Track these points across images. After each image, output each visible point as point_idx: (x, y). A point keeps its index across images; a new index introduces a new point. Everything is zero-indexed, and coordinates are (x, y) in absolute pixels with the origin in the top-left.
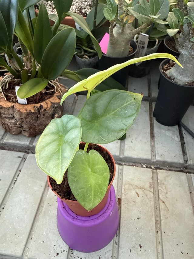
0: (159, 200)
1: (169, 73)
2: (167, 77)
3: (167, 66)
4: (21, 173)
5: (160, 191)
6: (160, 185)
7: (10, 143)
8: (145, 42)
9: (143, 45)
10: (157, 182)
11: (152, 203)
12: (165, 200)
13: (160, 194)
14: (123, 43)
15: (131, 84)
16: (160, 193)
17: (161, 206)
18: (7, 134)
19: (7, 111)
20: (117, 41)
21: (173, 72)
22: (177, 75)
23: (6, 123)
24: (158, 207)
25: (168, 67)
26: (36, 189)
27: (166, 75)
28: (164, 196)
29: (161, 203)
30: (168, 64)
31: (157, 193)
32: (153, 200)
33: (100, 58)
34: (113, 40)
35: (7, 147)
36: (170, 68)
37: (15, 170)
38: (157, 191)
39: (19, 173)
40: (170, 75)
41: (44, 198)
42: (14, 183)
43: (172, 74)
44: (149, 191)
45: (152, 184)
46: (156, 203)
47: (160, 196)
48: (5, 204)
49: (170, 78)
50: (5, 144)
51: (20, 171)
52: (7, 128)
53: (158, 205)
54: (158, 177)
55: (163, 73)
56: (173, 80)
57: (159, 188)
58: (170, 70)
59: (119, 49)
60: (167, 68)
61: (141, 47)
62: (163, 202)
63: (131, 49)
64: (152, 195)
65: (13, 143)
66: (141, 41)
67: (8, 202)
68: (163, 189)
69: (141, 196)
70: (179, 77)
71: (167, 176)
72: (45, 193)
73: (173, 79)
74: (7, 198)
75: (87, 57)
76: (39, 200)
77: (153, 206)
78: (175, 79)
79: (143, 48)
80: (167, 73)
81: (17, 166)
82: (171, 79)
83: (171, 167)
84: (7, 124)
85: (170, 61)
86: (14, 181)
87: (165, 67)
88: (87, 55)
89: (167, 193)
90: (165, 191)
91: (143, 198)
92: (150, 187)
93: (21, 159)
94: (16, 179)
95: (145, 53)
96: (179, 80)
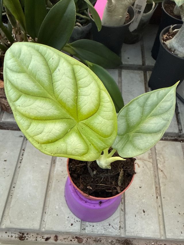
0: (157, 169)
1: (170, 44)
2: (168, 49)
3: (167, 35)
4: (25, 152)
5: (158, 160)
6: (158, 155)
7: (8, 122)
8: (141, 6)
9: (140, 9)
10: (154, 152)
11: (152, 172)
12: (163, 168)
13: (158, 164)
14: (121, 10)
15: (125, 52)
16: (158, 162)
17: (160, 175)
18: (4, 112)
19: (2, 91)
20: (115, 7)
21: (174, 42)
22: (179, 46)
23: (2, 102)
24: (157, 175)
25: (168, 37)
26: (43, 167)
27: (166, 46)
28: (162, 166)
29: (160, 172)
30: (167, 33)
31: (155, 162)
32: (152, 169)
33: (99, 31)
34: (111, 7)
35: (6, 125)
36: (170, 38)
37: (19, 150)
38: (155, 160)
39: (24, 152)
40: (170, 46)
41: (51, 175)
42: (20, 162)
43: (173, 46)
44: (149, 161)
45: (151, 154)
46: (155, 172)
47: (159, 165)
48: (15, 184)
49: (170, 49)
50: (3, 123)
51: (24, 150)
52: (4, 107)
53: (156, 174)
54: (156, 148)
55: (164, 44)
56: (174, 52)
57: (158, 158)
58: (171, 40)
59: (116, 17)
60: (166, 37)
61: (137, 12)
62: (162, 171)
63: (128, 15)
64: (151, 164)
65: (12, 122)
66: (137, 5)
67: (18, 182)
68: (161, 159)
69: (141, 166)
70: (180, 49)
71: (164, 146)
72: (52, 170)
73: (173, 50)
74: (16, 177)
75: (79, 24)
76: (47, 177)
77: (153, 175)
78: (176, 51)
79: (139, 12)
80: (167, 44)
81: (20, 146)
82: (172, 51)
83: (166, 136)
84: (4, 104)
85: (170, 30)
86: (20, 161)
87: (165, 36)
88: (79, 23)
89: (164, 162)
90: (163, 160)
91: (143, 169)
92: (149, 158)
93: (22, 138)
94: (21, 159)
95: (141, 18)
96: (180, 52)
